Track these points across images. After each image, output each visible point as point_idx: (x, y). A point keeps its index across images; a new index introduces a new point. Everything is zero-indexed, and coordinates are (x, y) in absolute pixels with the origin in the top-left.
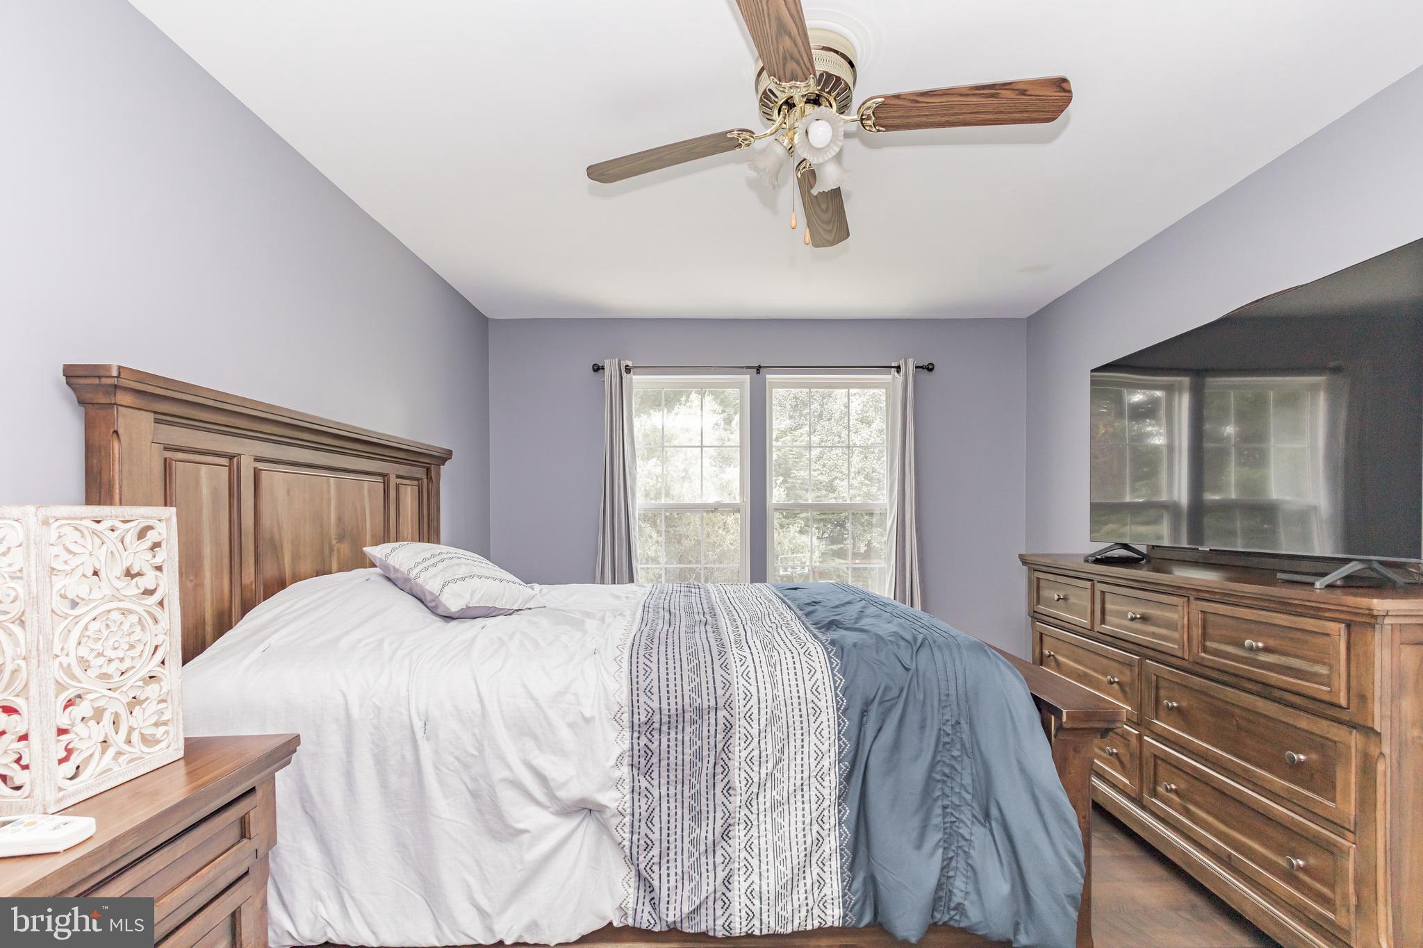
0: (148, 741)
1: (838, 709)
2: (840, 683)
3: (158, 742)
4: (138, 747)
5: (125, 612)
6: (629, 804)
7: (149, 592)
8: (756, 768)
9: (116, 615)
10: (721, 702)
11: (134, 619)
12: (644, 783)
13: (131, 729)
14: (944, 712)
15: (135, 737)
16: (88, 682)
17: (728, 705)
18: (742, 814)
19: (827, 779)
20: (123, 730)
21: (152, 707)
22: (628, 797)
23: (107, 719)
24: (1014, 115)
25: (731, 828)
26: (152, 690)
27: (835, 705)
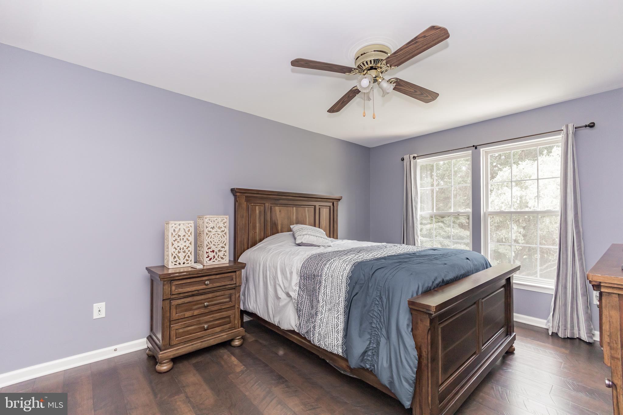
0: (222, 258)
1: (347, 283)
2: (350, 275)
3: (224, 259)
4: (220, 259)
5: (218, 234)
6: (297, 297)
7: (223, 231)
8: (326, 297)
9: (216, 234)
10: (319, 274)
11: (220, 235)
12: (302, 293)
13: (219, 255)
14: (377, 292)
15: (220, 257)
16: (212, 245)
17: (321, 276)
18: (320, 309)
19: (340, 305)
20: (217, 255)
21: (222, 252)
22: (297, 295)
23: (215, 252)
24: (432, 43)
25: (317, 312)
26: (223, 249)
27: (346, 281)
